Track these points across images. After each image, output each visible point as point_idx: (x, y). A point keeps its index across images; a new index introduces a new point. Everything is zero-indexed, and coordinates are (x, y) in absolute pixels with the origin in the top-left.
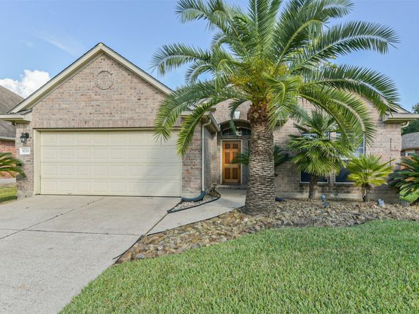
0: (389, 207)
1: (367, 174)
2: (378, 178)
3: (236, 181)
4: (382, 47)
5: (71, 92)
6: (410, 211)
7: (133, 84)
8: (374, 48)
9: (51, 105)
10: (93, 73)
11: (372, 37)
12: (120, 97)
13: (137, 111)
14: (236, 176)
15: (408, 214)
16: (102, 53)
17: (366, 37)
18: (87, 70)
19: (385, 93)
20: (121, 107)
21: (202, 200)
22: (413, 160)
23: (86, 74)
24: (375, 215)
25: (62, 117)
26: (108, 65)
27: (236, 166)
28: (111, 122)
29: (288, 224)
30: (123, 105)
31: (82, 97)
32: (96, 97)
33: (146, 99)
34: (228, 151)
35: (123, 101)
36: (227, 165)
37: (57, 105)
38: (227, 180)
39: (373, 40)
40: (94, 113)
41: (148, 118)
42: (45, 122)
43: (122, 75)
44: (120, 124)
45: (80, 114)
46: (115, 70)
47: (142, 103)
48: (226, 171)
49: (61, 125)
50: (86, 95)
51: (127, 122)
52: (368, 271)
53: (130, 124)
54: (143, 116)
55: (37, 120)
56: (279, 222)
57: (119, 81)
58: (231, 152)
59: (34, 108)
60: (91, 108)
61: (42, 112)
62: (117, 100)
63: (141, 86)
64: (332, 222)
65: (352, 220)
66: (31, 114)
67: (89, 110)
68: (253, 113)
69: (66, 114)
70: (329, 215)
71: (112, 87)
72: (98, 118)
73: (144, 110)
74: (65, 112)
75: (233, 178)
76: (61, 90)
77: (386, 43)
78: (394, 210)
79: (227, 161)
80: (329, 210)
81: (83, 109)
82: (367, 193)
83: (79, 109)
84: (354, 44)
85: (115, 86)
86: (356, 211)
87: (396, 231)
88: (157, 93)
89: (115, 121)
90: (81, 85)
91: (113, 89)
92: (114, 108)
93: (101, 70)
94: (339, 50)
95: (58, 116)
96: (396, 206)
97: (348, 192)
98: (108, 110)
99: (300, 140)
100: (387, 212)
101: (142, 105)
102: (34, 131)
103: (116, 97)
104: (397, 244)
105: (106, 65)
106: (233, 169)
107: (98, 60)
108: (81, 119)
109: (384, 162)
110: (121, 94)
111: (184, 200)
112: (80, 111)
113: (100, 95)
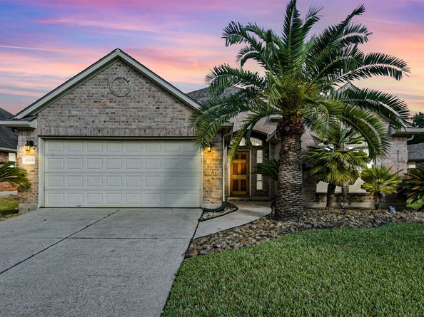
0: (398, 213)
1: (379, 183)
2: (388, 187)
3: (244, 193)
4: (398, 75)
5: (83, 98)
6: (417, 216)
7: (151, 92)
8: (391, 75)
9: (60, 111)
10: (107, 79)
11: (389, 66)
12: (137, 105)
13: (156, 119)
14: (245, 188)
15: (416, 218)
16: (118, 58)
17: (385, 65)
18: (101, 76)
19: (400, 113)
20: (139, 116)
21: (223, 210)
22: (418, 171)
23: (100, 79)
24: (389, 220)
25: (72, 124)
26: (124, 71)
27: (244, 177)
28: (127, 131)
29: (318, 227)
30: (140, 113)
31: (96, 104)
32: (111, 104)
33: (165, 108)
34: (236, 162)
35: (141, 109)
36: (235, 177)
37: (67, 112)
38: (235, 193)
39: (390, 69)
40: (108, 122)
41: (168, 127)
42: (52, 129)
43: (140, 83)
44: (137, 133)
45: (93, 122)
46: (132, 78)
47: (160, 112)
48: (235, 182)
49: (71, 132)
50: (100, 102)
51: (145, 131)
52: (395, 254)
53: (148, 133)
54: (162, 125)
55: (44, 126)
56: (309, 226)
57: (137, 88)
58: (239, 162)
59: (39, 114)
60: (105, 115)
61: (50, 118)
62: (134, 108)
63: (159, 94)
64: (354, 225)
65: (370, 224)
66: (36, 120)
67: (104, 117)
68: (284, 126)
69: (77, 121)
70: (350, 219)
71: (129, 95)
72: (114, 127)
73: (163, 119)
74: (76, 118)
75: (242, 190)
76: (72, 96)
77: (401, 72)
78: (403, 215)
79: (235, 172)
80: (348, 216)
81: (96, 116)
82: (380, 201)
83: (92, 116)
84: (374, 71)
85: (132, 93)
86: (372, 217)
87: (409, 230)
88: (177, 102)
89: (132, 130)
90: (94, 91)
91: (130, 96)
92: (130, 116)
93: (117, 76)
94: (361, 74)
95: (67, 123)
96: (405, 212)
97: (361, 201)
98: (124, 119)
99: (320, 152)
100: (398, 217)
101: (162, 114)
102: (39, 139)
103: (133, 105)
104: (411, 238)
105: (122, 71)
106: (242, 181)
107: (113, 66)
108: (95, 127)
109: (394, 173)
110: (138, 102)
111: (205, 211)
112: (92, 119)
113: (115, 102)
